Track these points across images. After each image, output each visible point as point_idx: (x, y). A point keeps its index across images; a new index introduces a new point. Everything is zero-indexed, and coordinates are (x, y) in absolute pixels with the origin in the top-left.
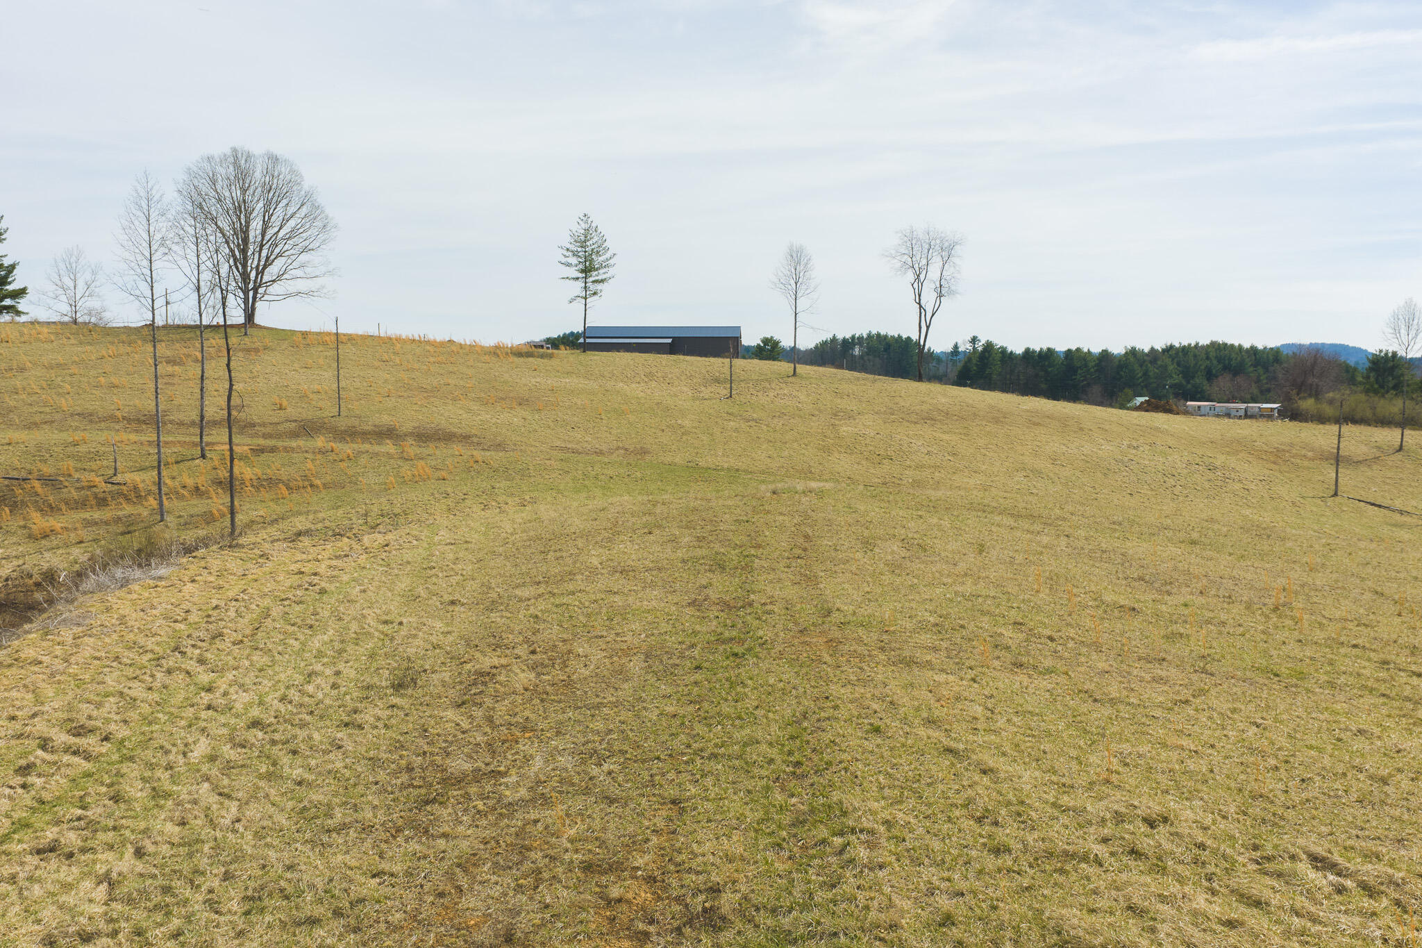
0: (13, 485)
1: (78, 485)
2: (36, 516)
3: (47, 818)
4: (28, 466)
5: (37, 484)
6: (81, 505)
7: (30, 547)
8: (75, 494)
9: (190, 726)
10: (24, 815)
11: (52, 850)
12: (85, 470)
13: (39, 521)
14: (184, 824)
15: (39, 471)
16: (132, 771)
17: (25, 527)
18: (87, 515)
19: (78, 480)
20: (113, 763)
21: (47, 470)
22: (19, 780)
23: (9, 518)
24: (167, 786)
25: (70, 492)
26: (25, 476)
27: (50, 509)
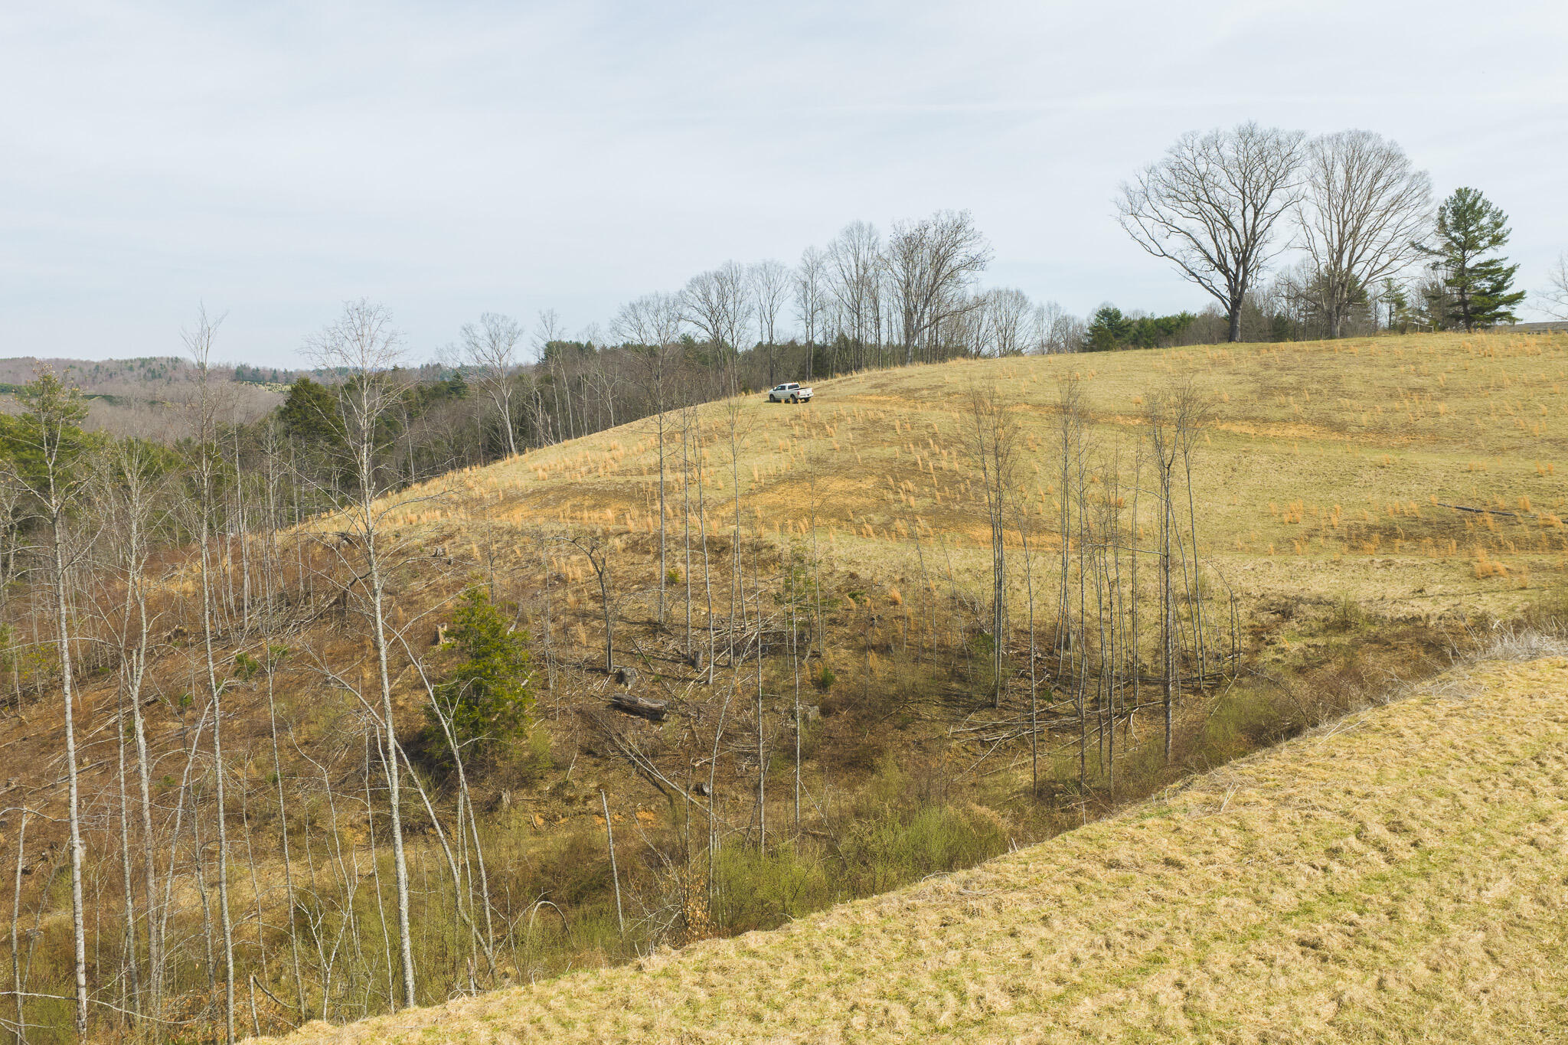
0: (1465, 516)
1: (1533, 523)
2: (1481, 553)
3: (1329, 910)
4: (1485, 498)
5: (1490, 519)
6: (1532, 545)
7: (1469, 586)
8: (1528, 533)
9: (1502, 858)
10: (1312, 900)
11: (1314, 947)
12: (1544, 506)
13: (1485, 560)
14: (1436, 970)
15: (1495, 503)
16: (1422, 889)
17: (1468, 564)
18: (1536, 559)
19: (1534, 517)
20: (1408, 874)
21: (1502, 502)
22: (1324, 861)
23: (1455, 552)
24: (1445, 920)
25: (1523, 530)
26: (1479, 508)
27: (1498, 547)
